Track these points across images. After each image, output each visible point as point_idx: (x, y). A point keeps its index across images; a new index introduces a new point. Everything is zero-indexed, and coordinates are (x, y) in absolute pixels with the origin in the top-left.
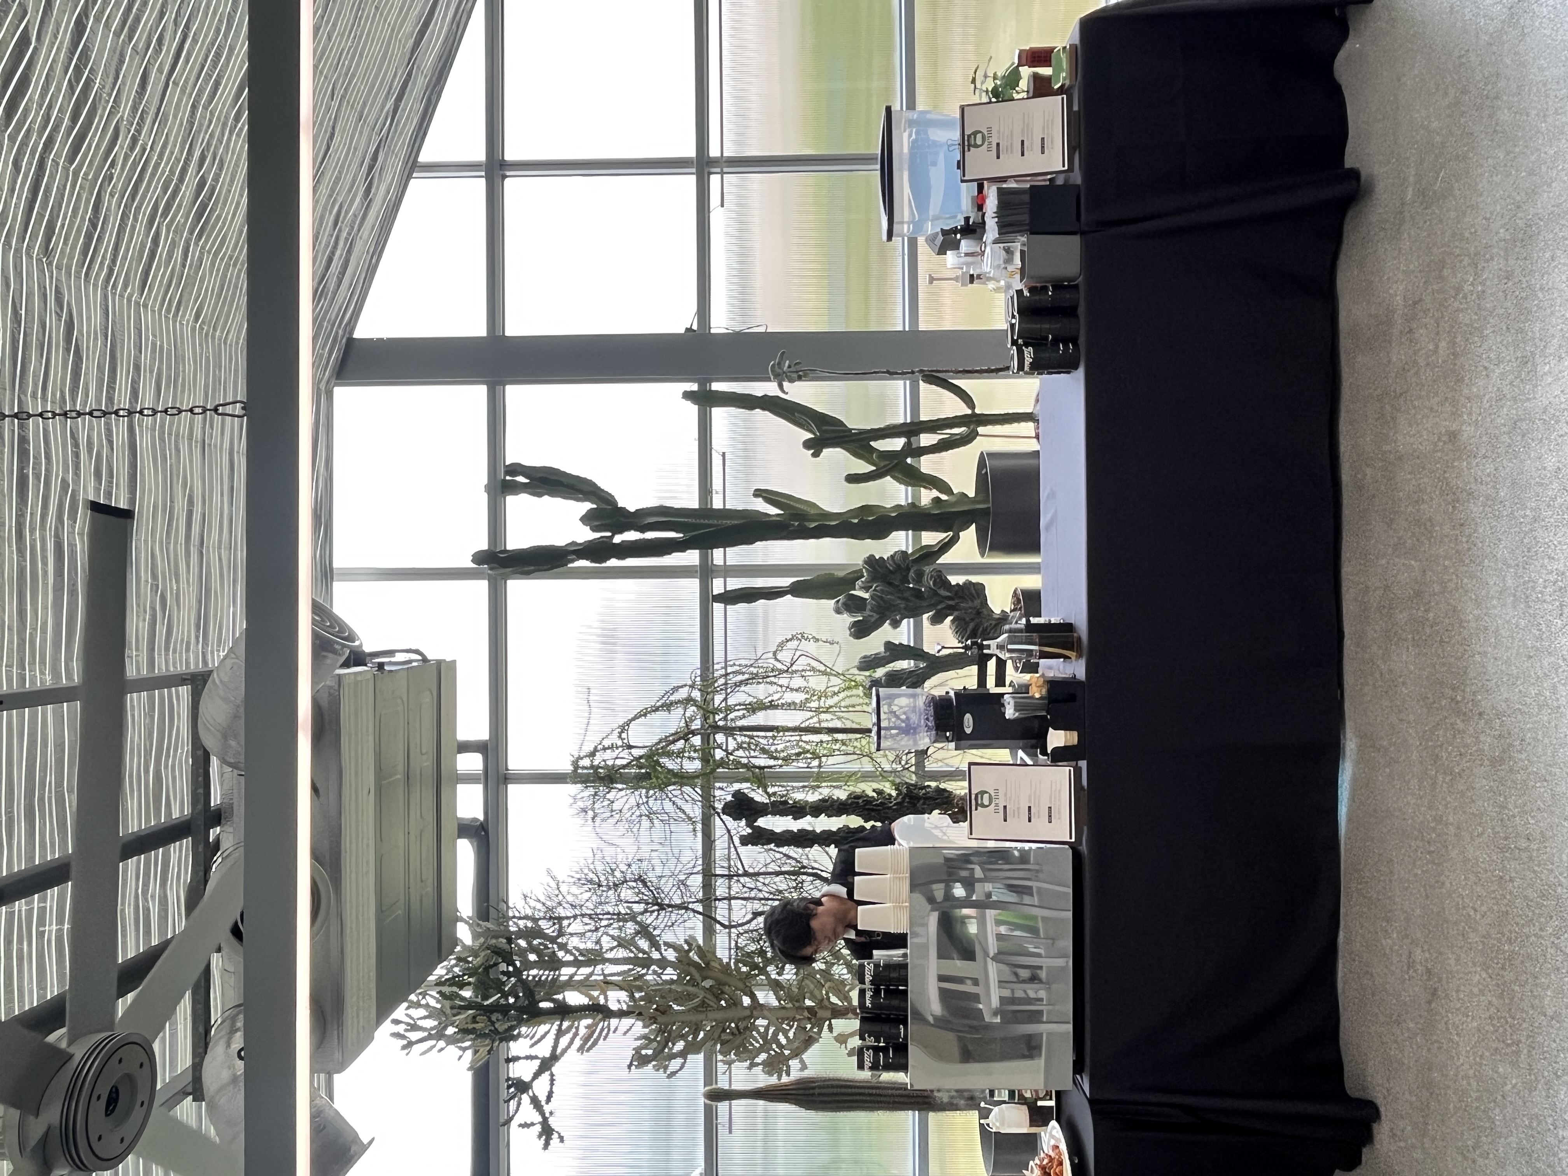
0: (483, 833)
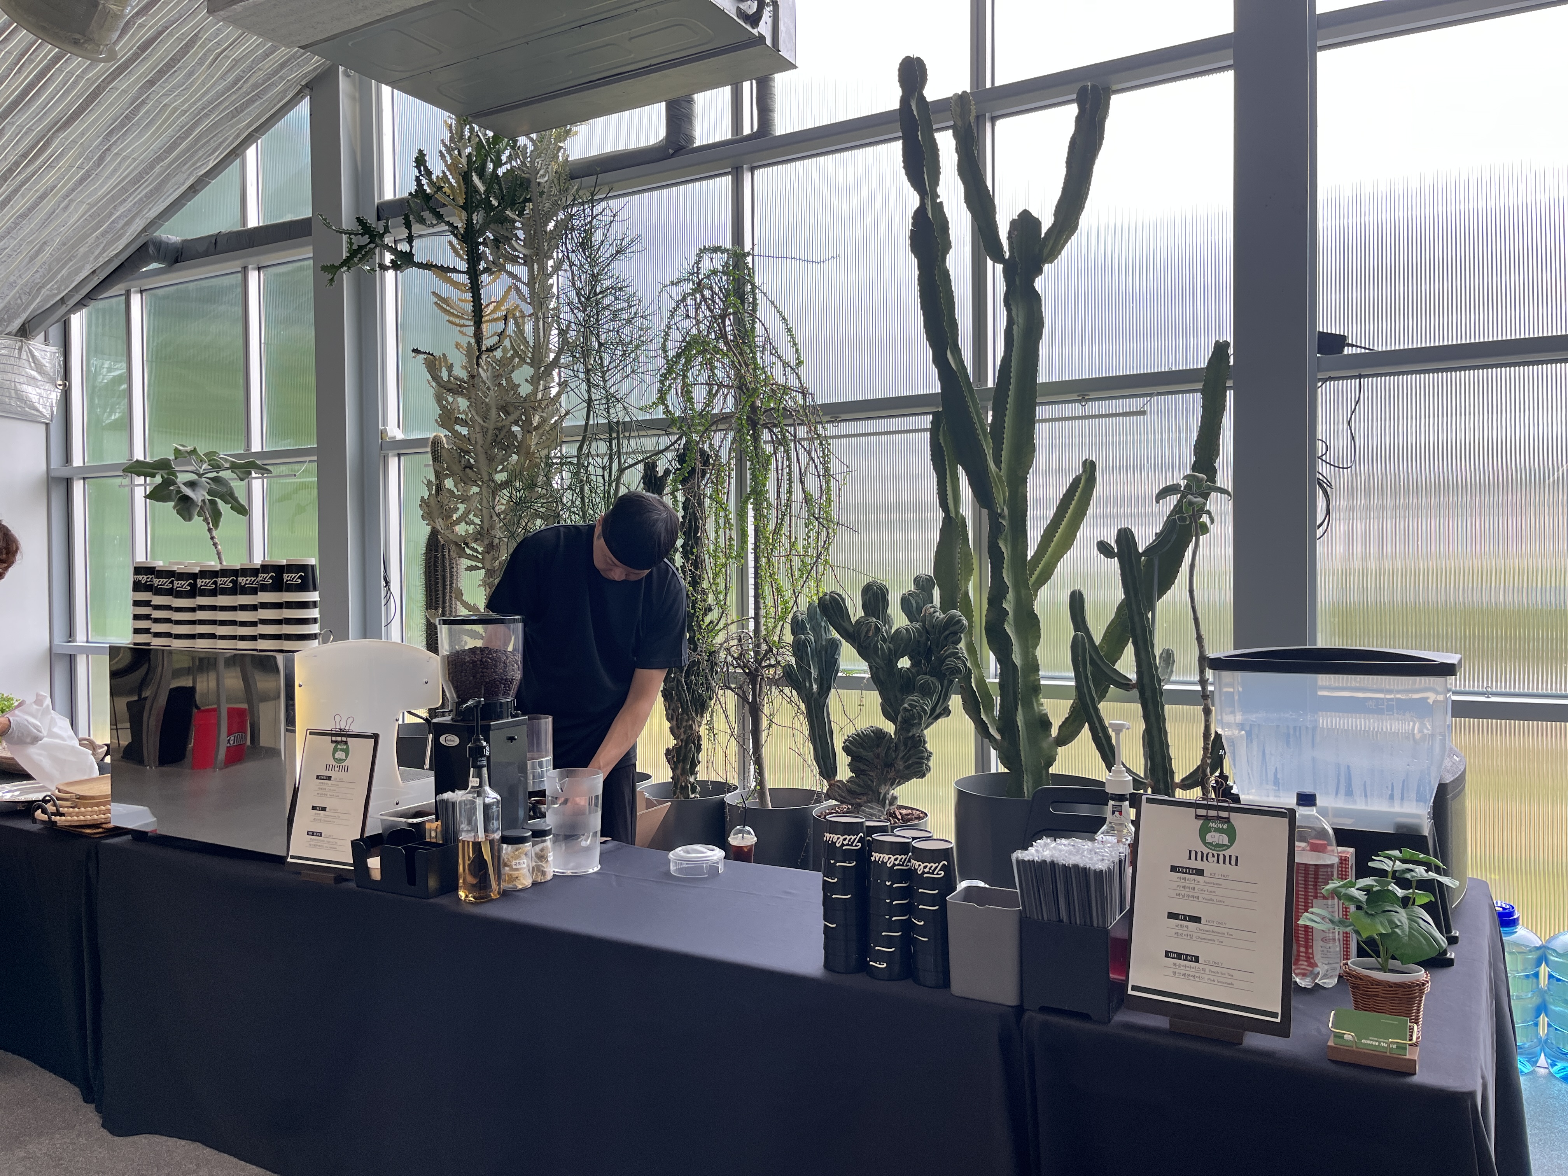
0: (671, 151)
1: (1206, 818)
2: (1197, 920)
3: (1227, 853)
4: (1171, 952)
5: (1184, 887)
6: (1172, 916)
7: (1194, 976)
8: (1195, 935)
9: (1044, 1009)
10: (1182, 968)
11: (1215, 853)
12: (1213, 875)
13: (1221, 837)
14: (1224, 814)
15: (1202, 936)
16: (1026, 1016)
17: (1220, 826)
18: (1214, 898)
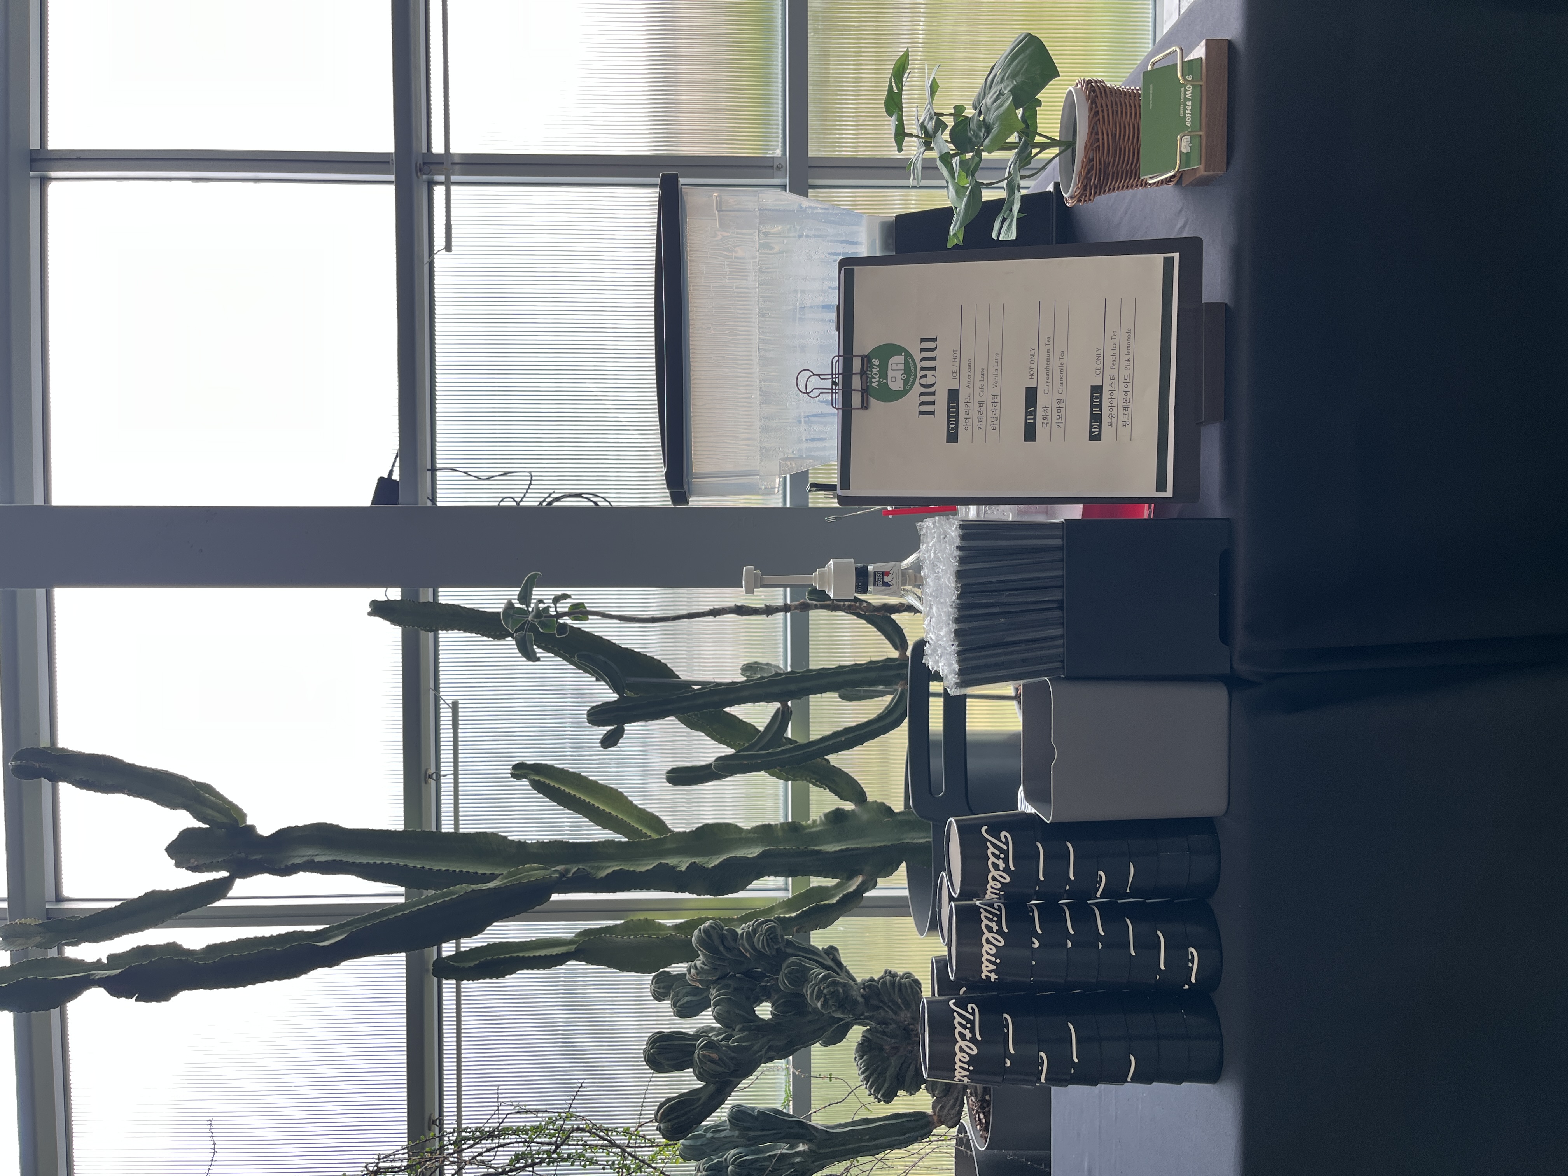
1: (866, 392)
2: (1031, 394)
3: (918, 356)
4: (1091, 432)
5: (980, 419)
6: (1030, 434)
7: (1126, 392)
8: (1056, 396)
9: (1225, 636)
10: (1114, 412)
11: (919, 375)
12: (957, 374)
13: (894, 367)
14: (857, 365)
15: (1057, 384)
16: (1243, 669)
17: (875, 370)
18: (992, 370)
